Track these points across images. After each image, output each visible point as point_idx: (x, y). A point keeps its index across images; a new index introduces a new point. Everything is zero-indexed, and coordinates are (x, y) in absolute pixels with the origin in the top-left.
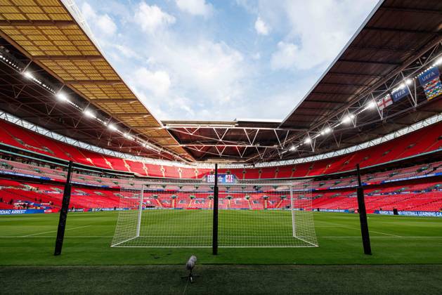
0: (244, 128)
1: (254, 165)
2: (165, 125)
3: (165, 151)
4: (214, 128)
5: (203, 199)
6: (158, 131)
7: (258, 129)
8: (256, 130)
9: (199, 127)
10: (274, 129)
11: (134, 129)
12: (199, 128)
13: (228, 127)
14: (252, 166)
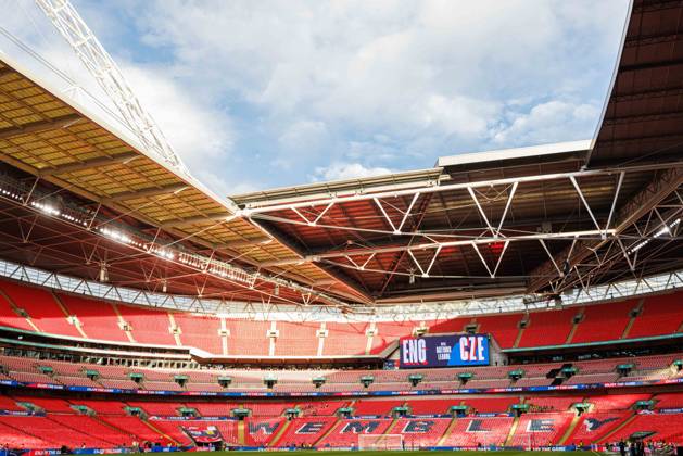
0: (469, 186)
1: (557, 298)
2: (242, 207)
3: (268, 280)
4: (375, 197)
5: (373, 418)
6: (230, 226)
7: (515, 181)
8: (509, 186)
9: (332, 200)
10: (572, 176)
11: (168, 227)
12: (332, 202)
13: (416, 190)
14: (552, 303)
